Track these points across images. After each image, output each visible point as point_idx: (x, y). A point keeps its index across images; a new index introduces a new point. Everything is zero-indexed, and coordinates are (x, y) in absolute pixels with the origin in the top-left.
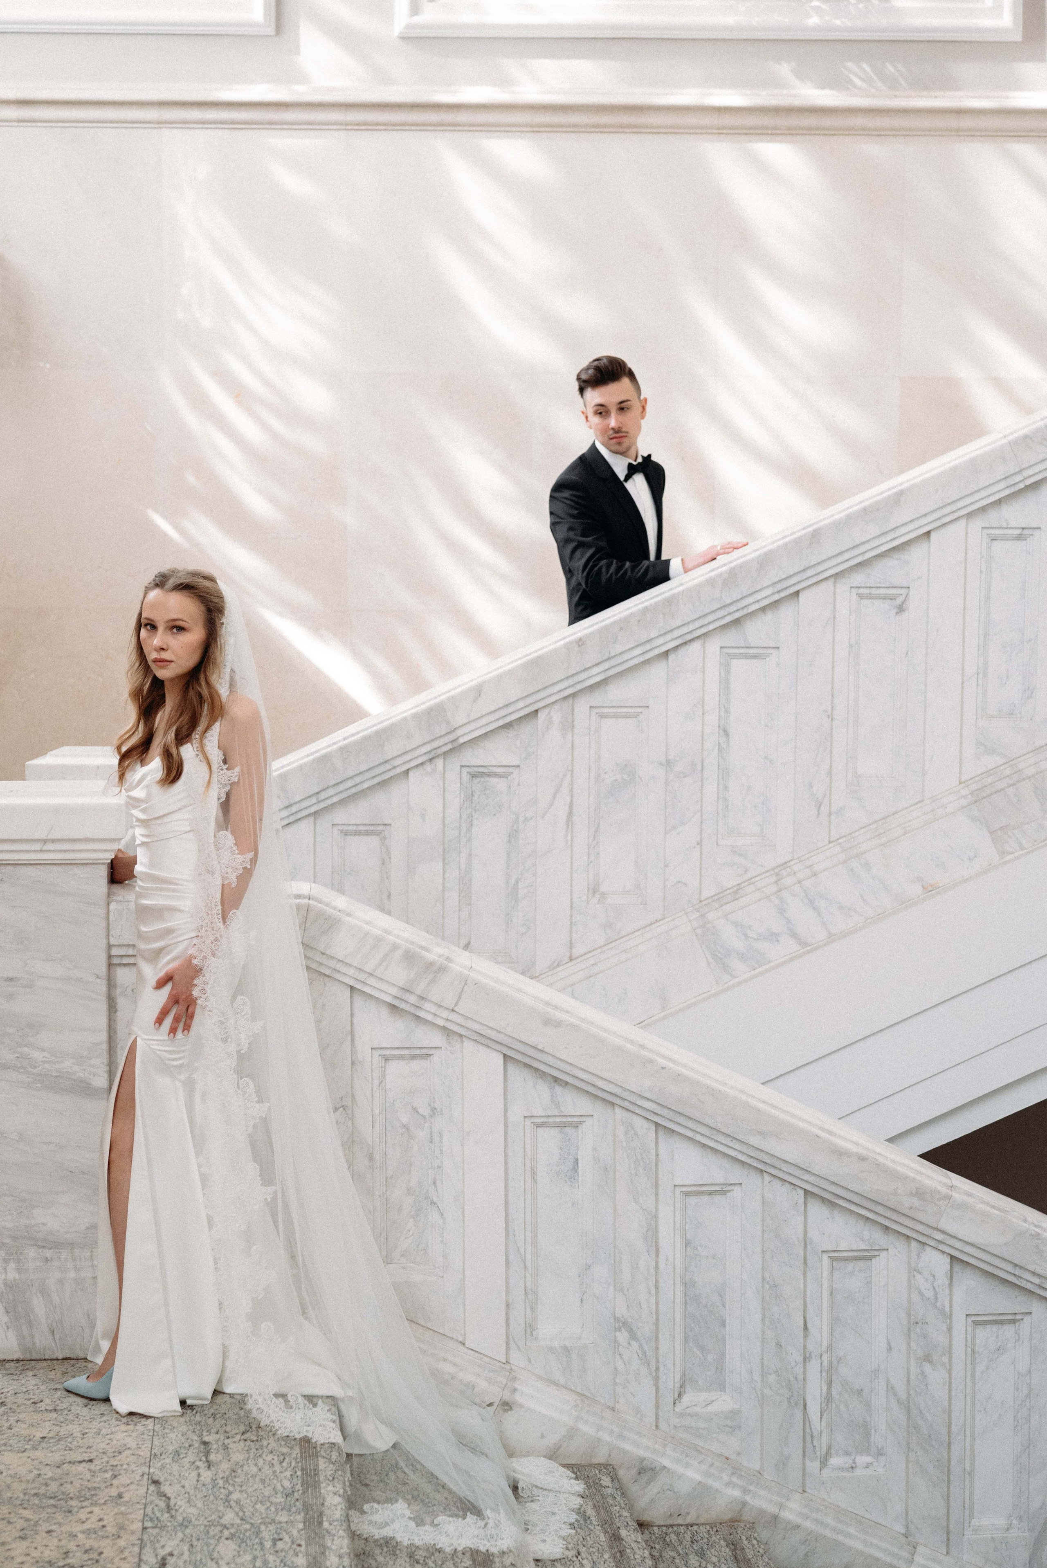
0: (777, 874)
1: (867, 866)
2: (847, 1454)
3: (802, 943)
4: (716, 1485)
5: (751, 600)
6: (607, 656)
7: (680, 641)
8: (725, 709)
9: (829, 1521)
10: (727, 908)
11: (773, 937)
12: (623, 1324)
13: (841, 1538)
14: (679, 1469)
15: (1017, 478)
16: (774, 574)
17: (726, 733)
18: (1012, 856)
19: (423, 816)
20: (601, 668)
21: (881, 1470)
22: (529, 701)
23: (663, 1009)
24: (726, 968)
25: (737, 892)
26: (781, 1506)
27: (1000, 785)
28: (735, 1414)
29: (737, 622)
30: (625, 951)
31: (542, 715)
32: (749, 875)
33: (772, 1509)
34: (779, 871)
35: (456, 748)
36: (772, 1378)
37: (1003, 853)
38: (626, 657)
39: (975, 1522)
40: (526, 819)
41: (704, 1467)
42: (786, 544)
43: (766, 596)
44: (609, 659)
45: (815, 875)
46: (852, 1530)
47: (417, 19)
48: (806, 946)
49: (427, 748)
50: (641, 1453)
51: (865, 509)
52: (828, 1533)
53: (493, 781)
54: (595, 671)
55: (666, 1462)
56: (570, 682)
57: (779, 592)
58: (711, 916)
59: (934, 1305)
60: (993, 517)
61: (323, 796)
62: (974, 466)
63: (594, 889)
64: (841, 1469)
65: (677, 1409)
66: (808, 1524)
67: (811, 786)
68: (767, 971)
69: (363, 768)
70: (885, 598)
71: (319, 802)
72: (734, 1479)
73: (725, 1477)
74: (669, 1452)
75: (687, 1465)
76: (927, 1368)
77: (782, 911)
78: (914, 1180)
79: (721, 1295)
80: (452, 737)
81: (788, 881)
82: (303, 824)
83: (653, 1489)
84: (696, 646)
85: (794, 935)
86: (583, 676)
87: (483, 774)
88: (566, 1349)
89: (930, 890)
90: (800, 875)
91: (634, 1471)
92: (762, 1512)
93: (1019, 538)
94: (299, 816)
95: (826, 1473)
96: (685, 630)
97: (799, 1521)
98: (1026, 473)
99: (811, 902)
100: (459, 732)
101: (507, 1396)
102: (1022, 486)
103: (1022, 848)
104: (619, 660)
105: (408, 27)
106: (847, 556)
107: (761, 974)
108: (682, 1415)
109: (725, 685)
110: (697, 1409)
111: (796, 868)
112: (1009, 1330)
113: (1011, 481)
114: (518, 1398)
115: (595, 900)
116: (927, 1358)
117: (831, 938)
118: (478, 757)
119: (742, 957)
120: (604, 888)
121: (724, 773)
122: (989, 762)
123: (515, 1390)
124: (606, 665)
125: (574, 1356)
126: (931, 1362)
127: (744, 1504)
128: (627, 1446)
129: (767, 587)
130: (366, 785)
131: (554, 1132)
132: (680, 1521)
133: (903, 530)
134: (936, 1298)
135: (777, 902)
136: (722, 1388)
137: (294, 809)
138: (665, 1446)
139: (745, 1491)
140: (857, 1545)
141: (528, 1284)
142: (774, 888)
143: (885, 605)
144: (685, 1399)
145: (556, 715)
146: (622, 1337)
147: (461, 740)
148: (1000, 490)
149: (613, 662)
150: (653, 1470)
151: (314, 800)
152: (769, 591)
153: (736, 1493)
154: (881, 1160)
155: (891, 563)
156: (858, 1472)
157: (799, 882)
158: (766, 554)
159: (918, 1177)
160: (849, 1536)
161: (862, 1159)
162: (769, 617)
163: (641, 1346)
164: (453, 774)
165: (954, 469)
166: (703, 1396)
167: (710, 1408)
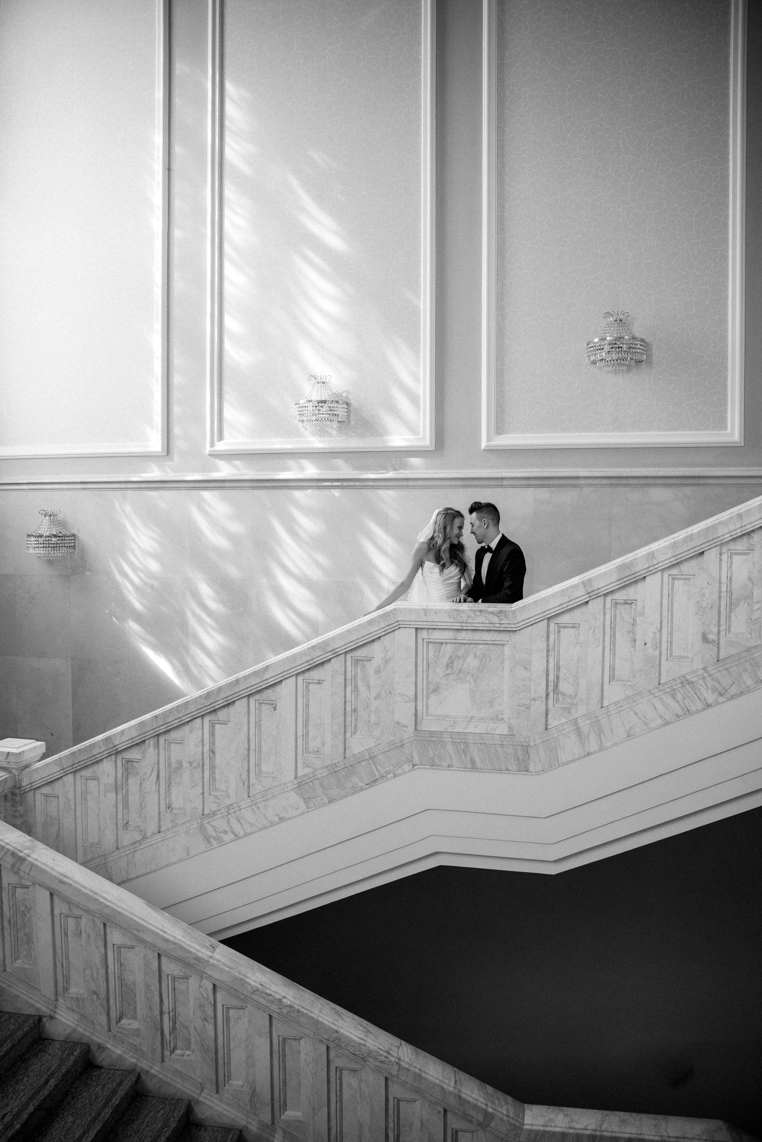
0: (228, 808)
1: (258, 808)
2: (182, 1049)
3: (236, 835)
4: (126, 1056)
5: (216, 704)
6: (165, 722)
7: (192, 718)
8: (213, 743)
9: (170, 1075)
10: (210, 819)
11: (225, 832)
12: (95, 993)
13: (173, 1082)
14: (113, 1049)
15: (311, 662)
16: (223, 695)
17: (213, 752)
18: (311, 809)
19: (108, 776)
20: (164, 726)
21: (193, 1058)
22: (140, 737)
23: (188, 855)
24: (209, 842)
25: (214, 814)
26: (151, 1067)
27: (308, 781)
28: (138, 1030)
29: (214, 711)
30: (175, 832)
31: (147, 742)
32: (221, 807)
33: (148, 1069)
34: (229, 807)
35: (118, 753)
36: (148, 1020)
37: (308, 808)
38: (173, 723)
39: (231, 1082)
40: (144, 780)
41: (124, 1049)
42: (227, 684)
43: (221, 703)
44: (166, 723)
45: (240, 810)
46: (178, 1080)
47: (213, 449)
48: (237, 837)
49: (107, 752)
50: (100, 1041)
51: (255, 672)
52: (168, 1080)
53: (135, 764)
54: (162, 728)
55: (109, 1046)
56: (154, 731)
57: (226, 701)
58: (205, 822)
59: (208, 1000)
60: (307, 675)
61: (74, 766)
62: (294, 657)
63: (169, 807)
64: (179, 1056)
65: (118, 1025)
66: (161, 1076)
67: (241, 775)
68: (223, 845)
69: (86, 758)
70: (270, 704)
71: (73, 768)
72: (135, 1055)
73: (131, 1054)
74: (111, 1042)
75: (116, 1048)
76: (206, 1024)
77: (228, 823)
78: (194, 953)
79: (134, 985)
80: (115, 748)
81: (232, 811)
82: (70, 775)
83: (104, 1055)
84: (199, 720)
85: (233, 832)
86: (158, 729)
87: (130, 761)
88: (77, 998)
89: (282, 820)
90: (236, 810)
91: (97, 1047)
92: (142, 1069)
93: (318, 683)
94: (67, 773)
95: (173, 1056)
96: (193, 714)
97: (157, 1074)
98: (315, 660)
99: (239, 820)
100: (118, 747)
101: (52, 1014)
102: (314, 665)
103: (315, 806)
104: (170, 724)
105: (209, 451)
106: (249, 689)
107: (222, 845)
108: (119, 1028)
109: (212, 734)
110: (126, 1026)
111: (235, 806)
112: (242, 1011)
113: (309, 663)
114: (57, 1016)
115: (169, 811)
116: (206, 1019)
117: (246, 835)
118: (128, 755)
119: (215, 839)
120: (173, 806)
121: (213, 768)
122: (308, 770)
123: (55, 1012)
124: (166, 726)
125: (80, 1002)
126: (207, 1021)
127: (136, 1065)
128: (94, 1038)
129: (221, 700)
130: (89, 763)
131: (73, 919)
132: (113, 1068)
133: (270, 680)
134: (208, 998)
135: (226, 819)
136: (136, 1019)
137: (65, 770)
138: (110, 1039)
139: (138, 1060)
140: (179, 1086)
141: (65, 973)
142: (226, 814)
143: (270, 707)
144: (123, 1021)
145: (152, 742)
146: (95, 997)
147: (119, 750)
148: (305, 666)
149: (168, 725)
150: (103, 1048)
151: (71, 768)
152: (222, 701)
153: (134, 1060)
154: (182, 944)
155: (269, 691)
156: (185, 1058)
157: (235, 812)
158: (220, 687)
159: (196, 953)
160: (176, 1082)
161: (175, 944)
162: (226, 710)
163: (101, 1001)
164: (119, 761)
165: (288, 657)
166: (130, 1021)
167: (130, 1027)
